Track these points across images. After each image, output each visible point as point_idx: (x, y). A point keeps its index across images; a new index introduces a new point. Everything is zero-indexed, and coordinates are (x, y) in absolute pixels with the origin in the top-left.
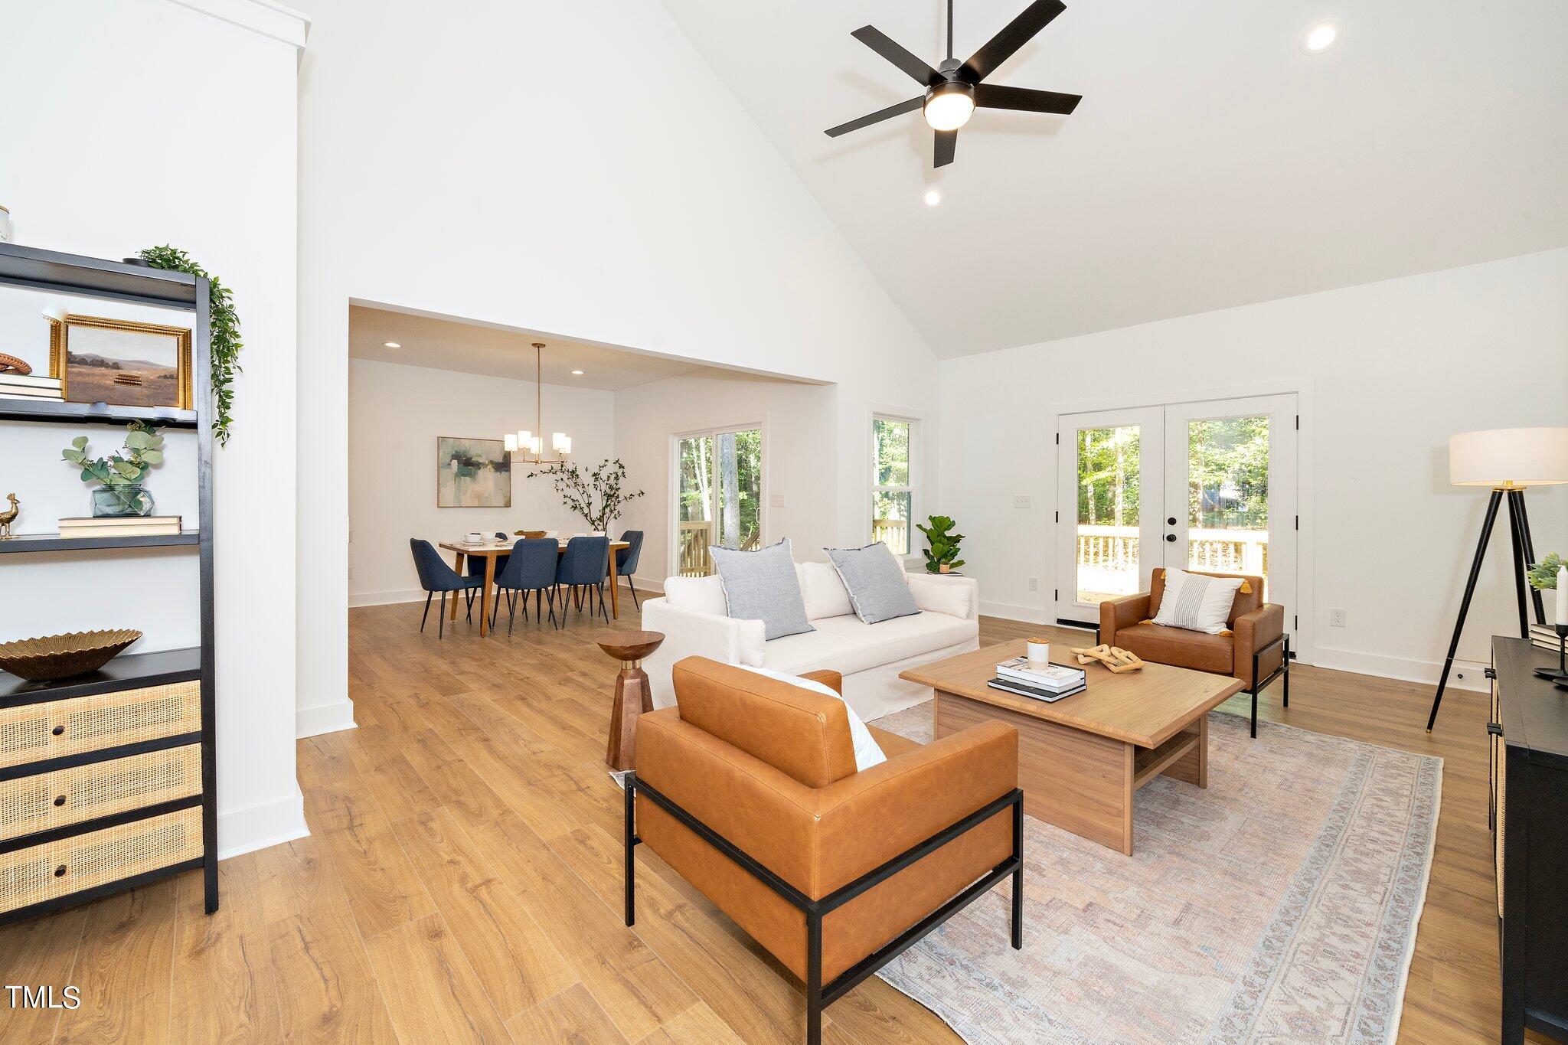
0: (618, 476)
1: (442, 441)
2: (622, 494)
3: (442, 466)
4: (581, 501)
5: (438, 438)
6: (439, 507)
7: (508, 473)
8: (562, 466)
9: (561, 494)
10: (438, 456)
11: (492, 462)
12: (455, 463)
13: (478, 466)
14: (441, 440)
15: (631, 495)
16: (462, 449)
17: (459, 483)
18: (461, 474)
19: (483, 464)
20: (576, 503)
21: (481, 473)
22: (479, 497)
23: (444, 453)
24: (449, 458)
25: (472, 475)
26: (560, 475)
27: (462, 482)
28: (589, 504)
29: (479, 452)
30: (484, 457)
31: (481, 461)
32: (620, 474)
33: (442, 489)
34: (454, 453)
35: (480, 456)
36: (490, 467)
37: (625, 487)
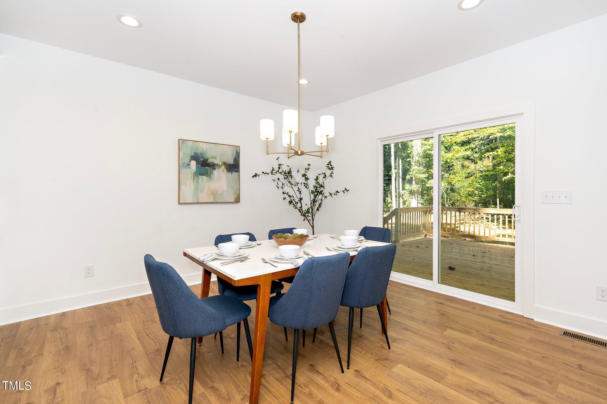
0: (326, 176)
1: (183, 143)
2: (326, 192)
3: (182, 166)
4: (295, 197)
5: (179, 140)
6: (179, 203)
7: (237, 173)
8: (279, 168)
9: (281, 191)
10: (179, 157)
11: (225, 164)
12: (193, 163)
13: (213, 166)
14: (181, 142)
15: (337, 192)
16: (200, 151)
17: (197, 181)
18: (199, 173)
19: (217, 165)
20: (292, 198)
21: (216, 172)
22: (214, 193)
23: (184, 154)
24: (188, 159)
25: (208, 174)
26: (278, 175)
27: (200, 180)
28: (301, 199)
29: (214, 155)
30: (218, 158)
31: (216, 162)
32: (328, 174)
33: (183, 187)
34: (193, 154)
35: (215, 158)
36: (223, 167)
37: (329, 186)
